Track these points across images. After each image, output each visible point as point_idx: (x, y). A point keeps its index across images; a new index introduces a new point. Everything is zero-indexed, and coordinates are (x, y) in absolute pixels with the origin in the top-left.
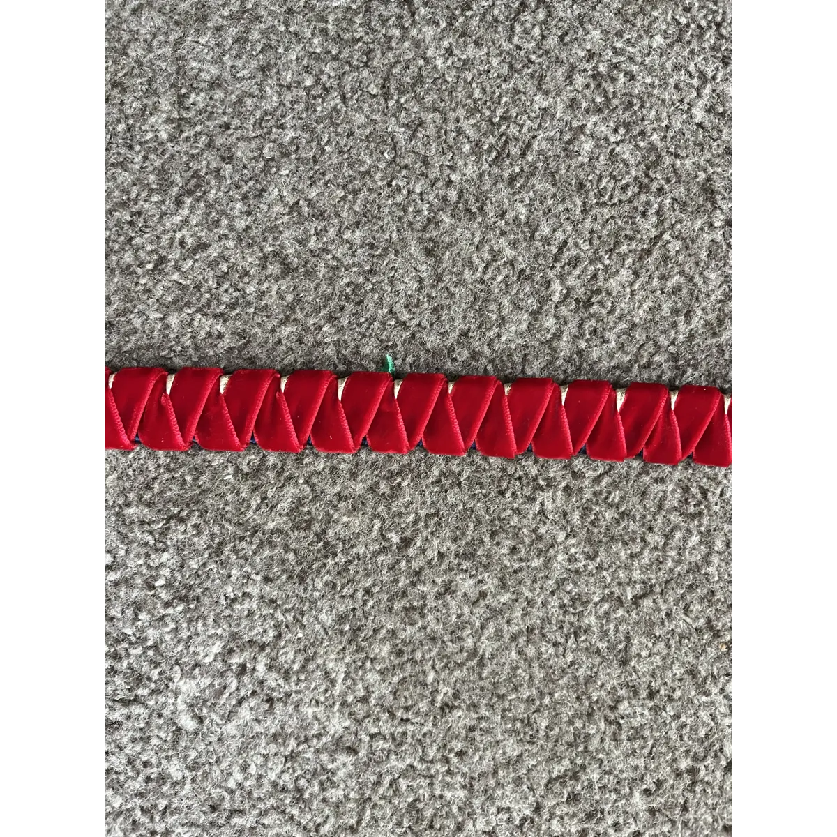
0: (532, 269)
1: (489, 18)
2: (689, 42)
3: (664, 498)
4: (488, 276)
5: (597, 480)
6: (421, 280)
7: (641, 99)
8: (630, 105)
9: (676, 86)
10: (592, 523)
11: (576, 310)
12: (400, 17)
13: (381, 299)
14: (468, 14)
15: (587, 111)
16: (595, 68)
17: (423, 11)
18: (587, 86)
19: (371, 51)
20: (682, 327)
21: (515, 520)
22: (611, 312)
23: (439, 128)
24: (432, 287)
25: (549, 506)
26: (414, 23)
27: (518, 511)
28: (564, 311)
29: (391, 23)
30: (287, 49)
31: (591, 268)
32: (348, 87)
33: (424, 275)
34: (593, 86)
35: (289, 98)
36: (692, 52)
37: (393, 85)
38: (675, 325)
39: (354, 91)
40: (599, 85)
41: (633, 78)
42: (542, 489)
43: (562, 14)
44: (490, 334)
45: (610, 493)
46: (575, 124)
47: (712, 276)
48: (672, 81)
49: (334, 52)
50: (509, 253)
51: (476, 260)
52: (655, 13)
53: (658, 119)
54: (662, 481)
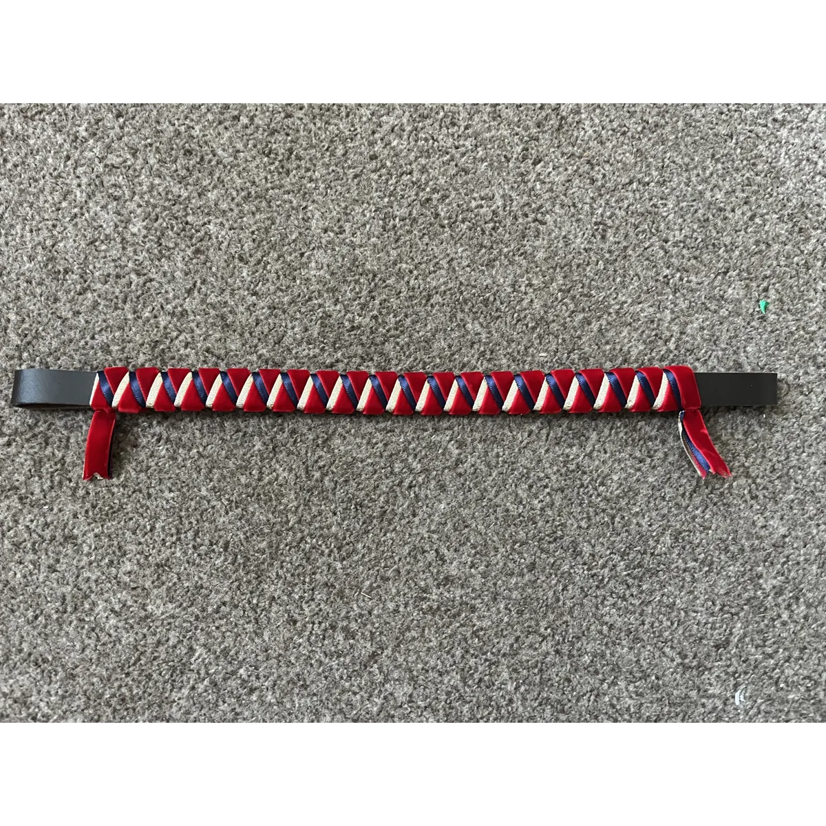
0: (685, 355)
1: (710, 488)
2: (599, 476)
3: (615, 234)
4: (709, 353)
5: (652, 245)
6: (745, 351)
7: (627, 444)
8: (633, 440)
9: (606, 452)
10: (653, 223)
11: (662, 333)
12: (757, 489)
13: (766, 343)
14: (722, 490)
15: (656, 438)
16: (652, 461)
17: (746, 492)
18: (655, 451)
19: (771, 472)
20: (604, 323)
21: (695, 227)
22: (643, 332)
23: (736, 430)
24: (738, 348)
25: (677, 233)
26: (750, 486)
27: (694, 231)
28: (668, 334)
29: (762, 486)
30: (815, 473)
31: (654, 354)
32: (783, 453)
33: (742, 354)
34: (652, 452)
35: (813, 448)
36: (597, 471)
37: (760, 454)
38: (609, 323)
39: (780, 451)
40: (649, 452)
41: (631, 455)
42: (680, 242)
43: (671, 490)
44: (708, 323)
45: (645, 238)
46: (662, 431)
47: (587, 349)
48: (608, 455)
49: (792, 470)
50: (697, 364)
51: (715, 361)
52: (618, 491)
53: (617, 433)
54: (615, 243)
